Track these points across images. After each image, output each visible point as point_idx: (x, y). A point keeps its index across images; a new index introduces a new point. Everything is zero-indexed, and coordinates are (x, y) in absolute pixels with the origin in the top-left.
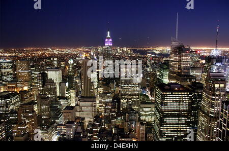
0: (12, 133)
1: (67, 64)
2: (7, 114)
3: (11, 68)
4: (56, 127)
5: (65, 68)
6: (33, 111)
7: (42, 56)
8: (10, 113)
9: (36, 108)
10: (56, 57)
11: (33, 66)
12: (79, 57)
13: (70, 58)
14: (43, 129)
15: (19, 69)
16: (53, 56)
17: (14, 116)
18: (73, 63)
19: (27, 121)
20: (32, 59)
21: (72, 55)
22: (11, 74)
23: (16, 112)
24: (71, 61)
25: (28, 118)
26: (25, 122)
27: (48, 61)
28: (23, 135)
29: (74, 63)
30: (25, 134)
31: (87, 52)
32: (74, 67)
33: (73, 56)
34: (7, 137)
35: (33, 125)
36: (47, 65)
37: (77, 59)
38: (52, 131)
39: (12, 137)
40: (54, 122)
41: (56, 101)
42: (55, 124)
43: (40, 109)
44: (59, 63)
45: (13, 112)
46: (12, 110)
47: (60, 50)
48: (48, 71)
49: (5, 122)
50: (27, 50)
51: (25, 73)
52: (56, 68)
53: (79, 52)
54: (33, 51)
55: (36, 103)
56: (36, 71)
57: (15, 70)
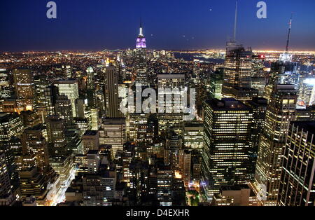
0: (17, 166)
1: (85, 73)
2: (6, 142)
3: (6, 80)
4: (74, 158)
5: (82, 79)
6: (42, 139)
7: (48, 62)
8: (10, 141)
9: (45, 133)
10: (68, 65)
11: (37, 77)
12: (100, 64)
13: (88, 66)
14: (56, 161)
15: (18, 81)
16: (65, 62)
17: (18, 145)
18: (93, 73)
19: (35, 151)
20: (35, 68)
21: (90, 60)
22: (6, 88)
23: (18, 140)
24: (90, 70)
25: (35, 147)
26: (32, 152)
27: (58, 69)
28: (31, 169)
29: (95, 72)
30: (33, 167)
31: (111, 57)
32: (95, 78)
33: (93, 63)
34: (9, 172)
35: (43, 156)
36: (57, 76)
37: (98, 66)
38: (69, 163)
39: (17, 174)
40: (71, 152)
41: (72, 124)
42: (73, 155)
43: (50, 135)
44: (73, 72)
45: (14, 139)
46: (13, 137)
47: (73, 54)
48: (58, 83)
49: (6, 153)
50: (26, 55)
51: (27, 86)
52: (70, 79)
53: (100, 57)
54: (35, 55)
55: (45, 128)
56: (41, 84)
57: (11, 83)
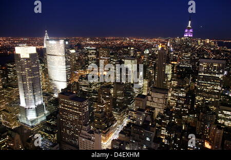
0: (94, 109)
1: (143, 54)
2: (90, 93)
3: (95, 54)
4: (128, 112)
5: (140, 57)
6: (110, 94)
7: (120, 44)
8: (92, 92)
9: (112, 91)
10: (132, 47)
11: (112, 54)
12: (155, 47)
13: (145, 48)
14: (116, 111)
15: (101, 56)
16: (130, 45)
17: (96, 96)
18: (148, 54)
19: (105, 102)
20: (111, 48)
21: (147, 45)
22: (95, 60)
23: (97, 93)
24: (147, 52)
25: (105, 99)
26: (103, 102)
27: (125, 50)
28: (101, 113)
29: (150, 53)
30: (102, 112)
31: (163, 43)
32: (149, 58)
33: (149, 47)
34: (90, 111)
35: (109, 106)
36: (124, 54)
37: (153, 49)
38: (124, 114)
39: (93, 113)
40: (127, 107)
41: (130, 88)
42: (127, 109)
43: (115, 93)
44: (135, 52)
45: (94, 92)
46: (94, 90)
47: (137, 40)
48: (124, 59)
49: (89, 99)
50: (108, 39)
51: (105, 59)
52: (132, 57)
53: (155, 42)
54: (113, 40)
55: (112, 87)
56: (114, 58)
57: (97, 57)
